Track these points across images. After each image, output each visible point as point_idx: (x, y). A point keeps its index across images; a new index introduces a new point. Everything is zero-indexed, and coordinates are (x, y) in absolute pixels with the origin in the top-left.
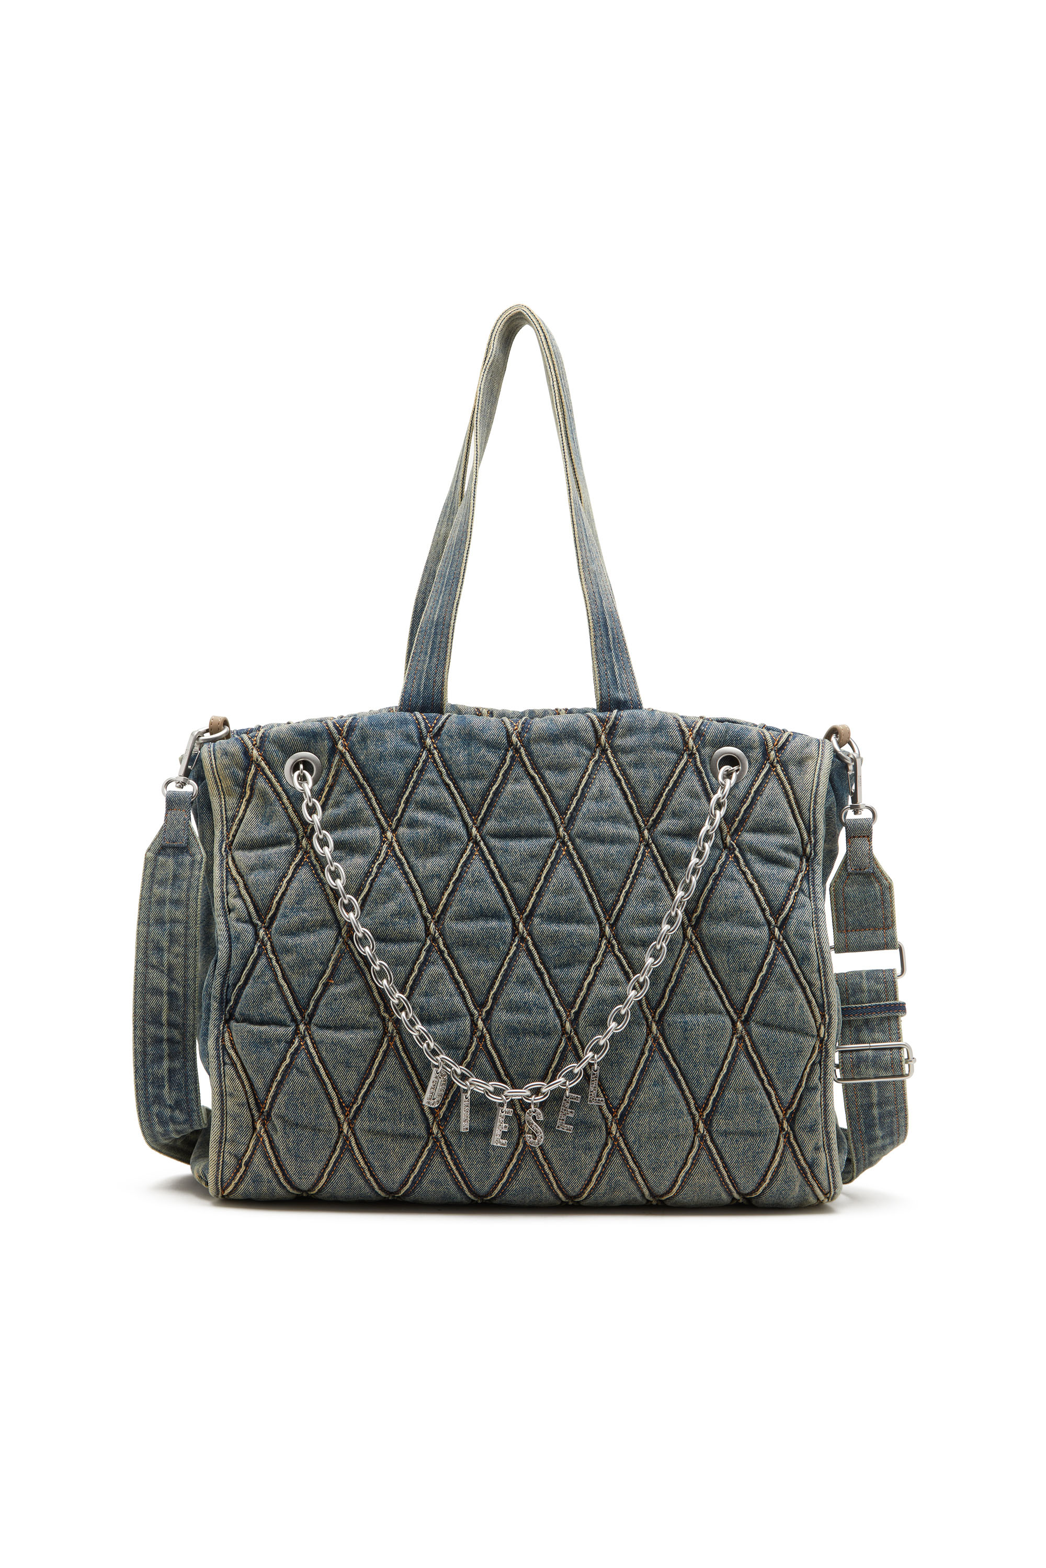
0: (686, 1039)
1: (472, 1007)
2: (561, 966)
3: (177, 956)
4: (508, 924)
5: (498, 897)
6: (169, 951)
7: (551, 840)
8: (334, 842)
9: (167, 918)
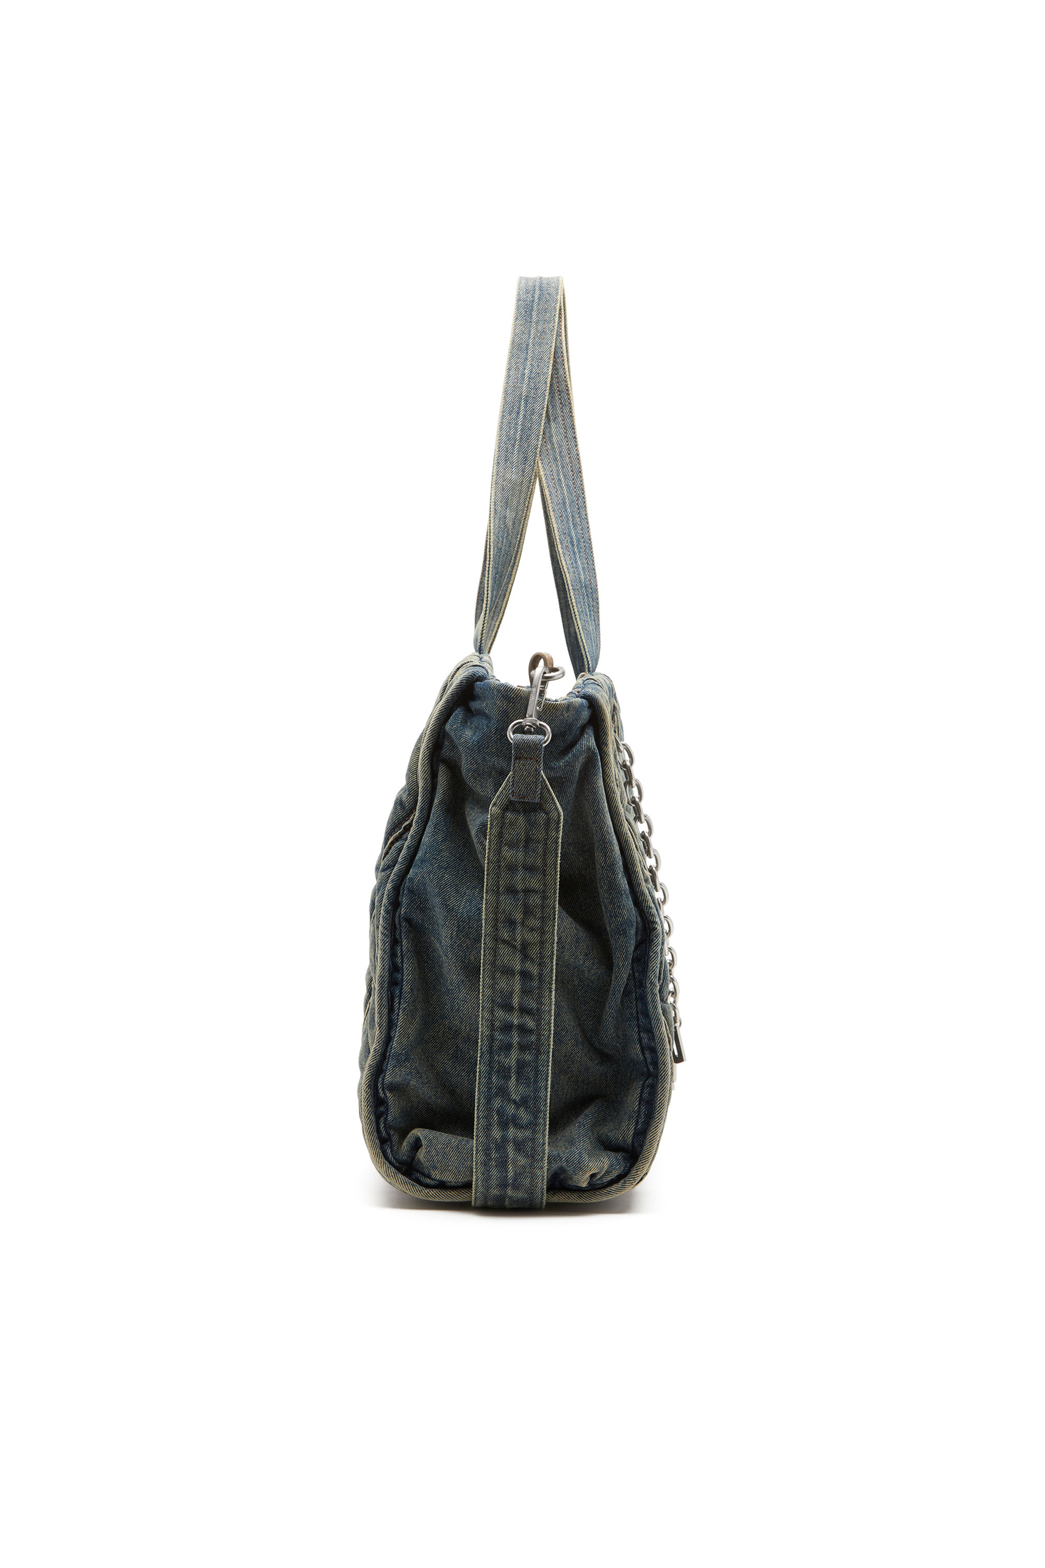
3: (532, 930)
6: (523, 924)
9: (520, 887)
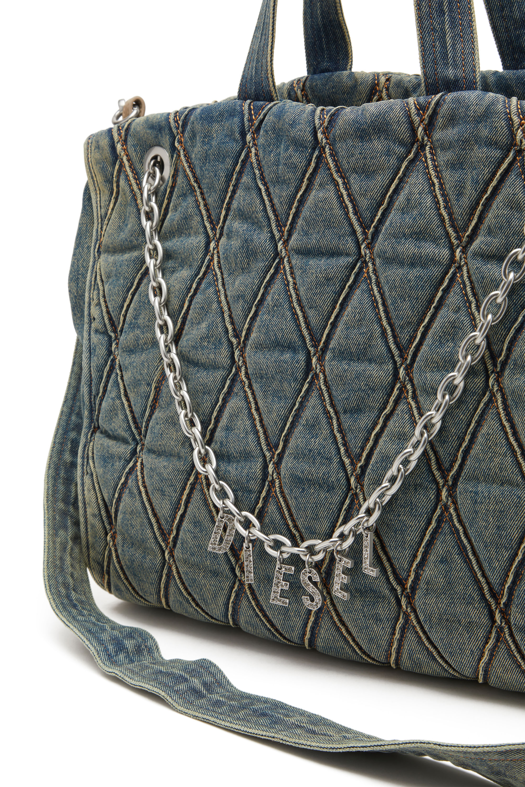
0: (476, 512)
1: (265, 448)
2: (352, 411)
4: (301, 357)
5: (291, 325)
7: (350, 260)
8: (163, 250)
